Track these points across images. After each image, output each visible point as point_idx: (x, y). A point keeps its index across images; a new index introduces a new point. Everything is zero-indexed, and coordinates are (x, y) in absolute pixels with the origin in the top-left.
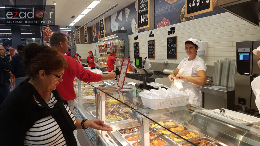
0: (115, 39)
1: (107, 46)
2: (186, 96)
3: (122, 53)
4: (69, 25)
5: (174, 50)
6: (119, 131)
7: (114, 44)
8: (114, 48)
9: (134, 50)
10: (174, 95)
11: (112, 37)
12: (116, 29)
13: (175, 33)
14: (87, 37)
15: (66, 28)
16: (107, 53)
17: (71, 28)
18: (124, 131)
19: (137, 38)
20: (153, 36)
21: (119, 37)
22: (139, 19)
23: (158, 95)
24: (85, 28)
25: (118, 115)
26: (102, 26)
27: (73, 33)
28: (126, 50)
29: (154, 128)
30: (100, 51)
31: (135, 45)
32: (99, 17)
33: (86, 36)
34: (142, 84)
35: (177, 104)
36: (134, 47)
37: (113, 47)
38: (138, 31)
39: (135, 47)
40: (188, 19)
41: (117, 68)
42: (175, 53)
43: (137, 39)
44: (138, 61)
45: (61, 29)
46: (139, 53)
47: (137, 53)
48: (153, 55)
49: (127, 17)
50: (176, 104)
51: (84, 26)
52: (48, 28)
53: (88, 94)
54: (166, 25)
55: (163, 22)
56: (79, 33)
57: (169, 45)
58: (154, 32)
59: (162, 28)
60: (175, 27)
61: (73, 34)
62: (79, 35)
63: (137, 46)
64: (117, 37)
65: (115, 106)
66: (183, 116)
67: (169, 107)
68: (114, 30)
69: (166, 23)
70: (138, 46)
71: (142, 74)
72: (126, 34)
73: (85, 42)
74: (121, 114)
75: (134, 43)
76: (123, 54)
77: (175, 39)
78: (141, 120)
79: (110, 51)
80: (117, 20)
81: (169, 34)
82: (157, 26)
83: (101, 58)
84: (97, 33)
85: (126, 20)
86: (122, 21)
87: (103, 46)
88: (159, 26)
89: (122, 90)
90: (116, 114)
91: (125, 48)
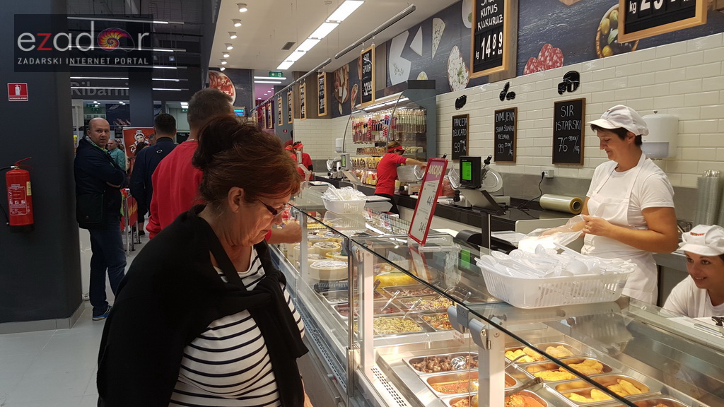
0: (399, 105)
1: (375, 126)
2: (619, 274)
3: (419, 144)
4: (278, 68)
5: (575, 138)
6: (412, 362)
7: (396, 119)
8: (396, 132)
9: (453, 137)
10: (585, 269)
11: (392, 99)
12: (405, 78)
13: (579, 89)
14: (324, 101)
15: (270, 75)
16: (376, 145)
17: (282, 77)
18: (424, 363)
19: (464, 103)
20: (512, 96)
21: (411, 100)
22: (477, 47)
23: (534, 266)
24: (319, 76)
25: (406, 319)
26: (367, 68)
27: (286, 91)
28: (429, 136)
29: (512, 362)
30: (355, 138)
31: (458, 122)
32: (360, 43)
33: (322, 97)
34: (479, 234)
35: (591, 295)
36: (453, 129)
37: (394, 127)
38: (467, 81)
39: (455, 127)
40: (618, 49)
41: (402, 188)
42: (576, 148)
43: (462, 107)
44: (467, 168)
45: (255, 78)
46: (466, 144)
47: (462, 145)
48: (509, 151)
49: (436, 42)
50: (587, 294)
51: (317, 70)
52: (222, 75)
53: (323, 255)
54: (553, 66)
55: (543, 55)
56: (303, 89)
57: (561, 124)
58: (515, 84)
59: (540, 74)
60: (578, 71)
61: (288, 93)
62: (304, 96)
63: (461, 126)
64: (407, 99)
65: (397, 293)
66: (608, 332)
67: (566, 304)
68: (396, 79)
69: (551, 60)
70: (466, 127)
71: (479, 205)
72: (431, 91)
73: (320, 115)
74: (414, 317)
75: (454, 118)
76: (421, 149)
77: (579, 105)
78: (483, 336)
79: (384, 139)
80: (407, 52)
81: (560, 93)
82: (526, 67)
83: (360, 159)
84: (350, 91)
85: (434, 53)
86: (420, 53)
87: (366, 126)
88: (532, 67)
89: (422, 248)
90: (400, 315)
91: (426, 132)
